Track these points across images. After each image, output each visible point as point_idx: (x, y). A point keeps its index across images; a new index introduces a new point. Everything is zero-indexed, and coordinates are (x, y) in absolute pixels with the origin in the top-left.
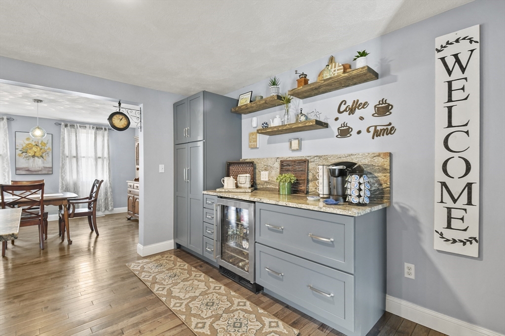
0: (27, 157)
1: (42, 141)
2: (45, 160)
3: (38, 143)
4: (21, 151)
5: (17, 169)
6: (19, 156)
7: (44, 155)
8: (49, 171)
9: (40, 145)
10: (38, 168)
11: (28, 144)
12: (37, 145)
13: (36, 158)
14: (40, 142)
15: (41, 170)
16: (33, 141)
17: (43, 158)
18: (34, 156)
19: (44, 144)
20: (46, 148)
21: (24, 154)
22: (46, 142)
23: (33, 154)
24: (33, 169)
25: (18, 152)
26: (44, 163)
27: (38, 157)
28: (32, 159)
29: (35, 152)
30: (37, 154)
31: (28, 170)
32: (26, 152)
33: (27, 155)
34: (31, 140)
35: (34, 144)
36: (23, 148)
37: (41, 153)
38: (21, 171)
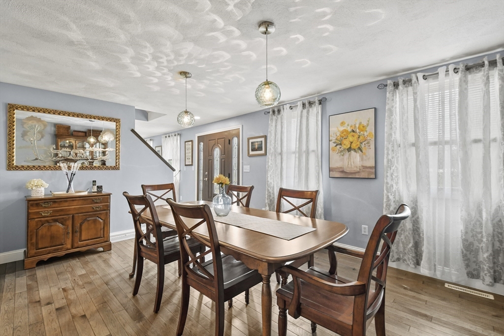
0: (341, 151)
1: (360, 123)
2: (365, 154)
3: (355, 127)
4: (334, 143)
5: (330, 170)
6: (334, 150)
7: (363, 146)
8: (370, 173)
9: (358, 131)
10: (355, 169)
11: (342, 132)
12: (353, 131)
13: (352, 152)
14: (357, 126)
15: (359, 172)
16: (348, 125)
17: (361, 151)
18: (349, 150)
19: (363, 127)
20: (366, 134)
21: (338, 147)
22: (365, 125)
23: (349, 146)
24: (348, 170)
25: (332, 145)
26: (362, 159)
27: (355, 150)
28: (347, 154)
29: (352, 143)
30: (354, 146)
31: (343, 172)
32: (341, 144)
33: (342, 149)
34: (346, 125)
35: (349, 129)
36: (337, 139)
37: (358, 143)
38: (335, 173)
